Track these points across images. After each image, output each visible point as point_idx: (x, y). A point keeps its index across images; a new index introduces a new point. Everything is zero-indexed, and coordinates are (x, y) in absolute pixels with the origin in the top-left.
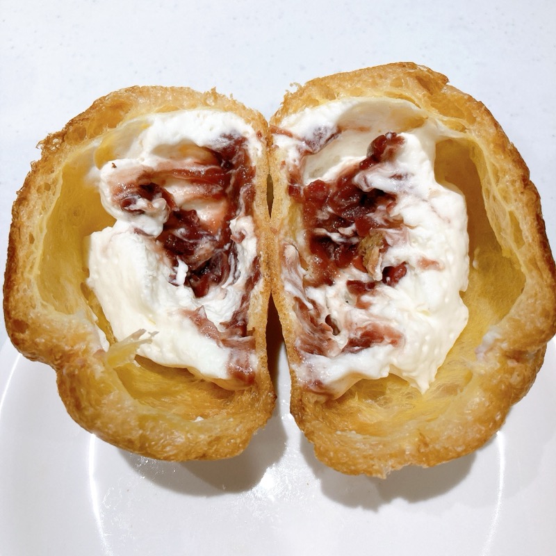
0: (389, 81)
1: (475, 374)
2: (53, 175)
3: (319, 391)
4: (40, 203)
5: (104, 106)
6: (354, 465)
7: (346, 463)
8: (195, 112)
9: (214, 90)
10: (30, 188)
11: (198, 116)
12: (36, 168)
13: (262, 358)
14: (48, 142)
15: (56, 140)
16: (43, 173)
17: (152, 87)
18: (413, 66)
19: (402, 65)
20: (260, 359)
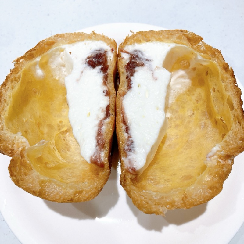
0: (175, 37)
1: (207, 167)
2: (18, 74)
3: (134, 173)
4: (11, 86)
5: (43, 44)
6: (150, 209)
7: (146, 207)
8: (83, 43)
9: (93, 32)
10: (8, 80)
11: (85, 44)
12: (12, 72)
13: (106, 154)
14: (18, 60)
15: (21, 60)
16: (14, 74)
17: (66, 34)
18: (186, 31)
19: (182, 31)
20: (105, 154)
